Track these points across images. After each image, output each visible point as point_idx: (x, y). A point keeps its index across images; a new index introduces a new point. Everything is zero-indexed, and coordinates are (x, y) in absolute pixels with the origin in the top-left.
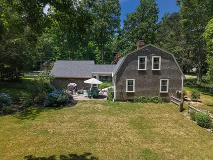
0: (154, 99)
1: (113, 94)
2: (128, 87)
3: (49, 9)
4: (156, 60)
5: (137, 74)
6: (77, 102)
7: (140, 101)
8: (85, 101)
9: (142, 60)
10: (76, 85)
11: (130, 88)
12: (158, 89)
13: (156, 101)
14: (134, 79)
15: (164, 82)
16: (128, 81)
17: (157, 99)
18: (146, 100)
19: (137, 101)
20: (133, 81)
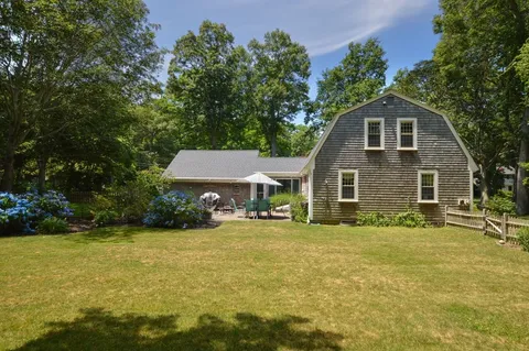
0: (405, 218)
1: (305, 207)
2: (343, 188)
3: (172, 61)
4: (407, 127)
5: (364, 158)
6: (219, 224)
7: (372, 223)
8: (239, 222)
9: (374, 127)
10: (218, 196)
11: (348, 192)
12: (414, 193)
13: (409, 222)
14: (356, 171)
15: (427, 179)
16: (343, 175)
17: (413, 219)
18: (386, 219)
19: (364, 223)
20: (353, 175)
